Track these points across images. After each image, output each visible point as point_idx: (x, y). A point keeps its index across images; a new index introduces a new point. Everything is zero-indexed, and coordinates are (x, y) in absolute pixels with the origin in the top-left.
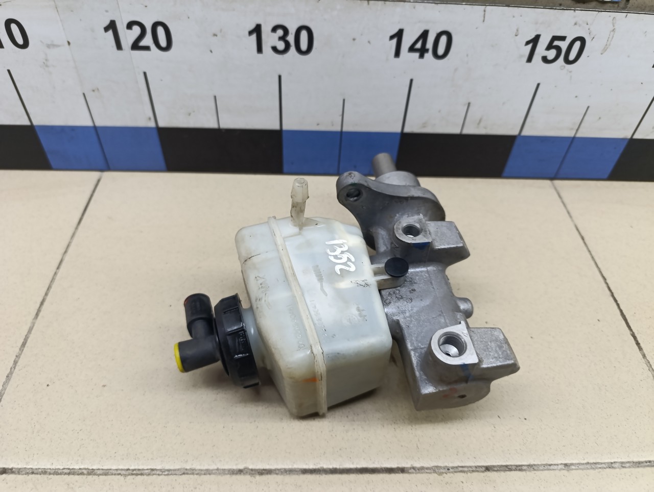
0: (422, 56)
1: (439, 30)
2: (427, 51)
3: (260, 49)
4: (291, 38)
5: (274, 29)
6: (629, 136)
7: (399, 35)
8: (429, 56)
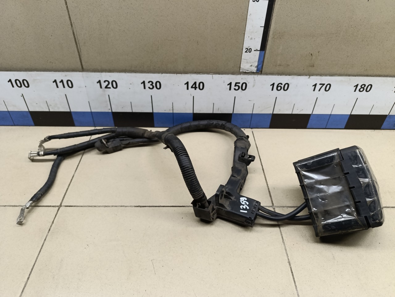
0: (195, 89)
1: (200, 82)
2: (197, 88)
3: (145, 88)
4: (154, 85)
5: (149, 82)
6: (272, 113)
7: (187, 83)
8: (198, 89)
